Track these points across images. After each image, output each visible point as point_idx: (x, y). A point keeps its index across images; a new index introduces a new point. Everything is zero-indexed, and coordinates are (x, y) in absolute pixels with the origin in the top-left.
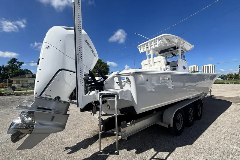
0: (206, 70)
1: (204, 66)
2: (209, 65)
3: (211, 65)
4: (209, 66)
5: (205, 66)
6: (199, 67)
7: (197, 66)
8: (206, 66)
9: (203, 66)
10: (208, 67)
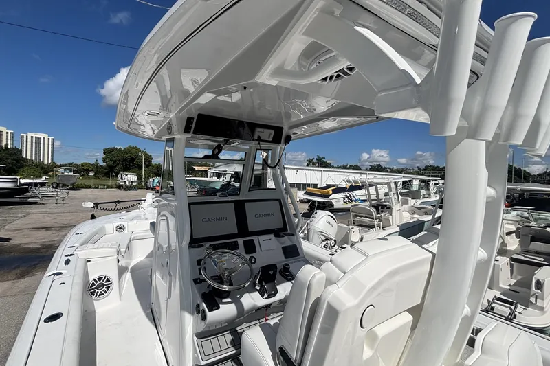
0: (32, 145)
1: (30, 135)
2: (42, 136)
3: (46, 136)
4: (40, 138)
5: (32, 137)
6: (13, 135)
7: (9, 132)
8: (34, 135)
9: (25, 135)
10: (38, 139)
